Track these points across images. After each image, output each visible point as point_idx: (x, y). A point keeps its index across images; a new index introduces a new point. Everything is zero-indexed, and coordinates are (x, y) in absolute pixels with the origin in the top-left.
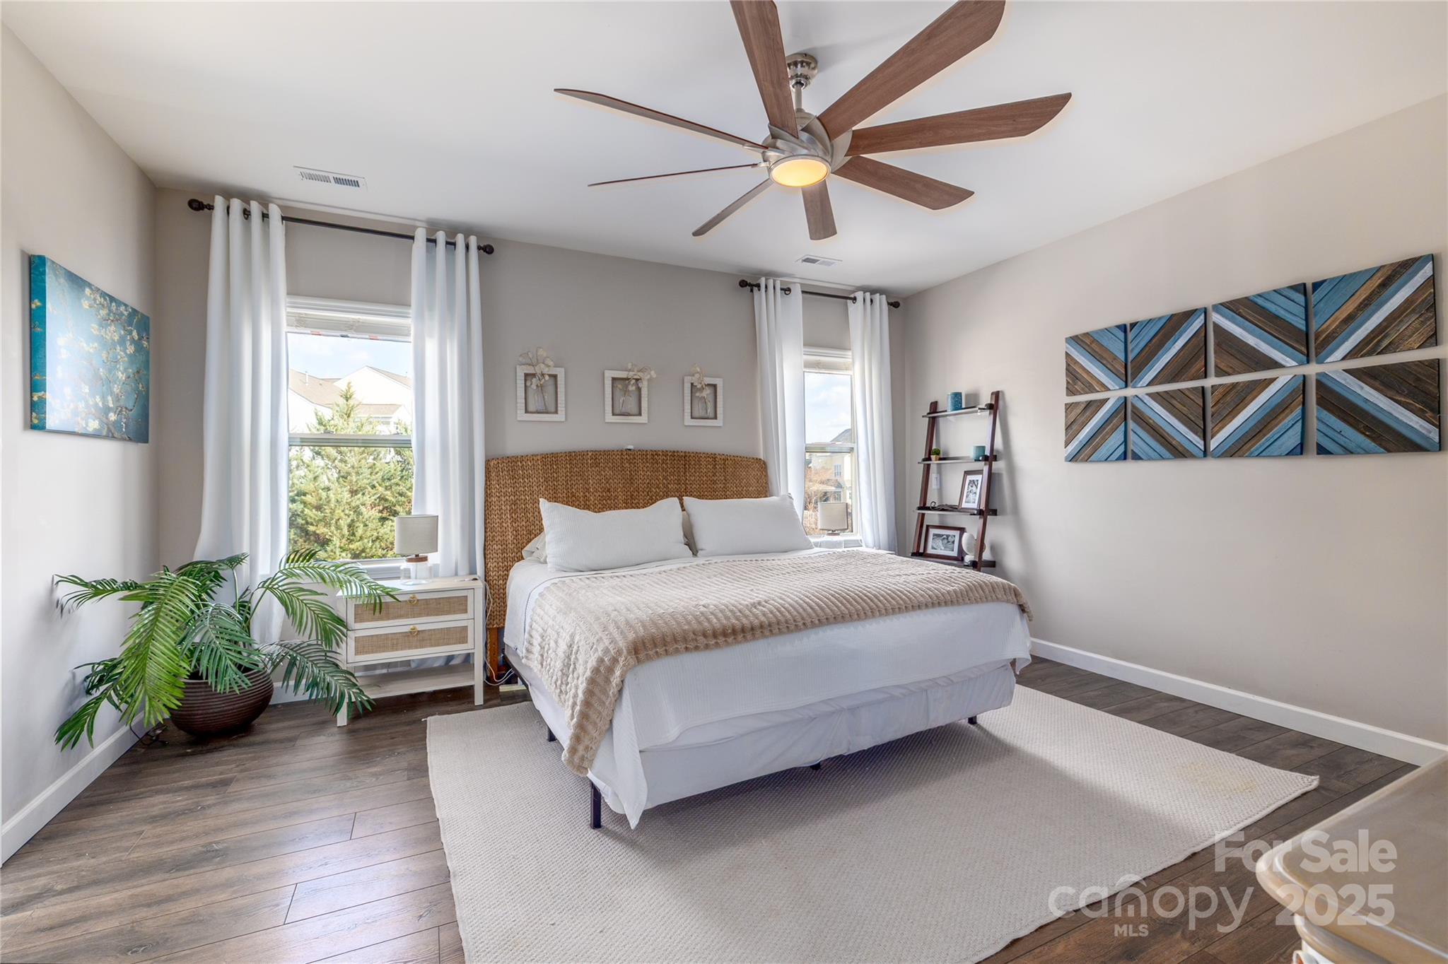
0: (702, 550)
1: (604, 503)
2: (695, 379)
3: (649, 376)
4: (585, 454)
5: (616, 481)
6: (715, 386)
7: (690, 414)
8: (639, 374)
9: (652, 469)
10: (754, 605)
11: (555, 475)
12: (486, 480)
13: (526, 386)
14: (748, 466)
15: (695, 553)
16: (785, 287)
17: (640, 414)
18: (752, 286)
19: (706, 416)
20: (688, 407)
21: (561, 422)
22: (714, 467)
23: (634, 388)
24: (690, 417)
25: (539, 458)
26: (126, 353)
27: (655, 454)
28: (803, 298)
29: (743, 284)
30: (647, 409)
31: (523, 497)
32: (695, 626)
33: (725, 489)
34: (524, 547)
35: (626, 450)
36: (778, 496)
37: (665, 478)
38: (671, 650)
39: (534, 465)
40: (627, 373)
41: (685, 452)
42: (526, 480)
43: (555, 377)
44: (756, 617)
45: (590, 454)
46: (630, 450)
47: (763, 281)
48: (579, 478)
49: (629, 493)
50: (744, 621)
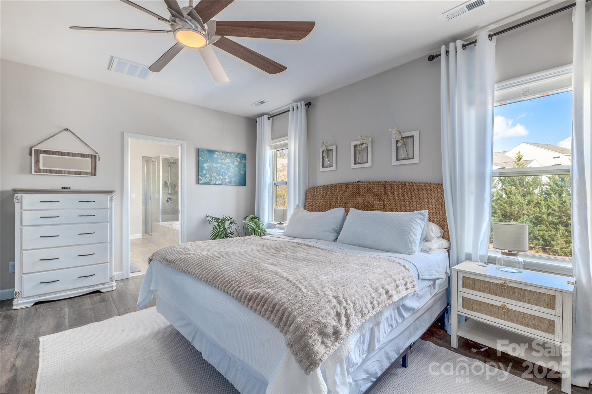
6: (413, 137)
7: (396, 158)
12: (305, 197)
17: (367, 162)
19: (407, 157)
20: (394, 154)
21: (334, 171)
22: (404, 190)
26: (235, 165)
30: (371, 159)
35: (356, 182)
41: (386, 182)
43: (332, 150)
45: (339, 185)
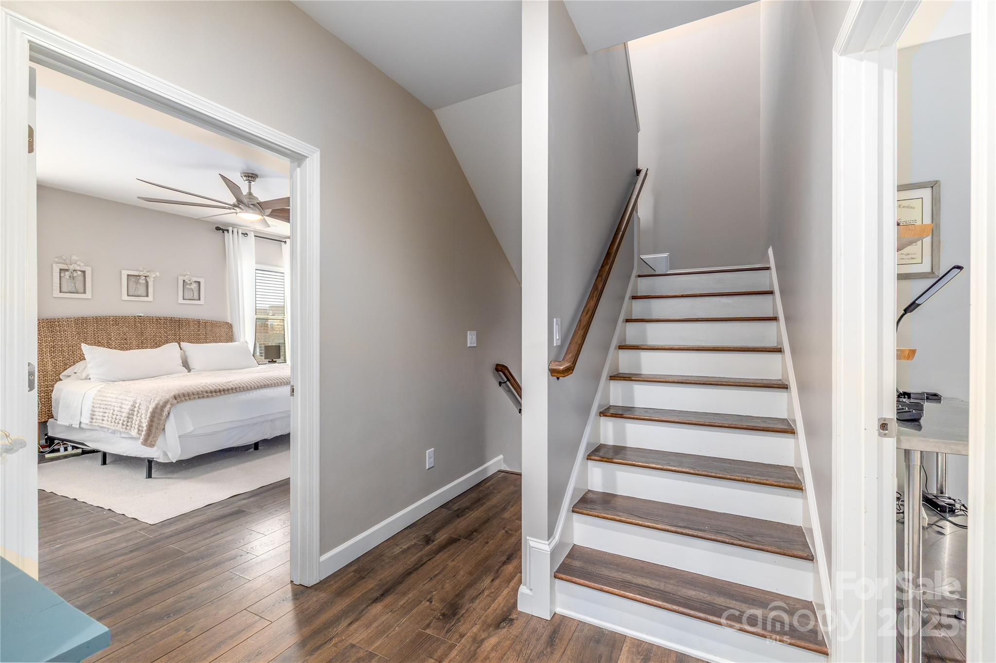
0: (193, 369)
1: (124, 346)
2: (186, 278)
3: (155, 275)
4: (109, 318)
5: (131, 334)
6: (199, 283)
7: (182, 297)
8: (147, 273)
9: (156, 327)
10: (228, 382)
11: (85, 330)
13: (60, 276)
14: (220, 326)
15: (189, 371)
16: (244, 233)
17: (147, 296)
18: (223, 231)
19: (193, 298)
20: (181, 293)
21: (89, 299)
22: (199, 327)
23: (144, 281)
24: (182, 299)
25: (72, 320)
27: (158, 319)
28: (255, 239)
29: (218, 229)
30: (152, 293)
31: (60, 343)
32: (202, 389)
33: (206, 338)
34: (61, 373)
35: (138, 316)
36: (239, 341)
37: (166, 332)
38: (192, 398)
39: (68, 324)
40: (138, 272)
41: (179, 318)
42: (62, 333)
43: (84, 272)
44: (230, 386)
45: (112, 318)
46: (141, 316)
47: (230, 229)
48: (104, 332)
49: (140, 341)
50: (224, 387)
